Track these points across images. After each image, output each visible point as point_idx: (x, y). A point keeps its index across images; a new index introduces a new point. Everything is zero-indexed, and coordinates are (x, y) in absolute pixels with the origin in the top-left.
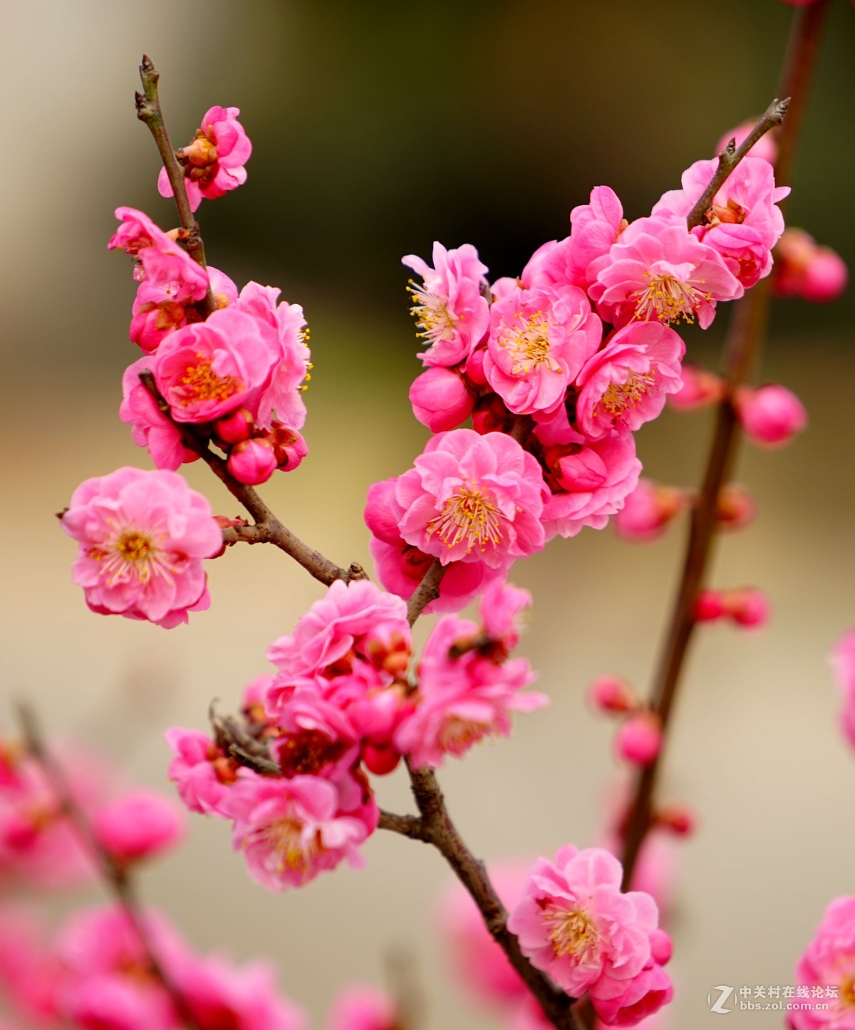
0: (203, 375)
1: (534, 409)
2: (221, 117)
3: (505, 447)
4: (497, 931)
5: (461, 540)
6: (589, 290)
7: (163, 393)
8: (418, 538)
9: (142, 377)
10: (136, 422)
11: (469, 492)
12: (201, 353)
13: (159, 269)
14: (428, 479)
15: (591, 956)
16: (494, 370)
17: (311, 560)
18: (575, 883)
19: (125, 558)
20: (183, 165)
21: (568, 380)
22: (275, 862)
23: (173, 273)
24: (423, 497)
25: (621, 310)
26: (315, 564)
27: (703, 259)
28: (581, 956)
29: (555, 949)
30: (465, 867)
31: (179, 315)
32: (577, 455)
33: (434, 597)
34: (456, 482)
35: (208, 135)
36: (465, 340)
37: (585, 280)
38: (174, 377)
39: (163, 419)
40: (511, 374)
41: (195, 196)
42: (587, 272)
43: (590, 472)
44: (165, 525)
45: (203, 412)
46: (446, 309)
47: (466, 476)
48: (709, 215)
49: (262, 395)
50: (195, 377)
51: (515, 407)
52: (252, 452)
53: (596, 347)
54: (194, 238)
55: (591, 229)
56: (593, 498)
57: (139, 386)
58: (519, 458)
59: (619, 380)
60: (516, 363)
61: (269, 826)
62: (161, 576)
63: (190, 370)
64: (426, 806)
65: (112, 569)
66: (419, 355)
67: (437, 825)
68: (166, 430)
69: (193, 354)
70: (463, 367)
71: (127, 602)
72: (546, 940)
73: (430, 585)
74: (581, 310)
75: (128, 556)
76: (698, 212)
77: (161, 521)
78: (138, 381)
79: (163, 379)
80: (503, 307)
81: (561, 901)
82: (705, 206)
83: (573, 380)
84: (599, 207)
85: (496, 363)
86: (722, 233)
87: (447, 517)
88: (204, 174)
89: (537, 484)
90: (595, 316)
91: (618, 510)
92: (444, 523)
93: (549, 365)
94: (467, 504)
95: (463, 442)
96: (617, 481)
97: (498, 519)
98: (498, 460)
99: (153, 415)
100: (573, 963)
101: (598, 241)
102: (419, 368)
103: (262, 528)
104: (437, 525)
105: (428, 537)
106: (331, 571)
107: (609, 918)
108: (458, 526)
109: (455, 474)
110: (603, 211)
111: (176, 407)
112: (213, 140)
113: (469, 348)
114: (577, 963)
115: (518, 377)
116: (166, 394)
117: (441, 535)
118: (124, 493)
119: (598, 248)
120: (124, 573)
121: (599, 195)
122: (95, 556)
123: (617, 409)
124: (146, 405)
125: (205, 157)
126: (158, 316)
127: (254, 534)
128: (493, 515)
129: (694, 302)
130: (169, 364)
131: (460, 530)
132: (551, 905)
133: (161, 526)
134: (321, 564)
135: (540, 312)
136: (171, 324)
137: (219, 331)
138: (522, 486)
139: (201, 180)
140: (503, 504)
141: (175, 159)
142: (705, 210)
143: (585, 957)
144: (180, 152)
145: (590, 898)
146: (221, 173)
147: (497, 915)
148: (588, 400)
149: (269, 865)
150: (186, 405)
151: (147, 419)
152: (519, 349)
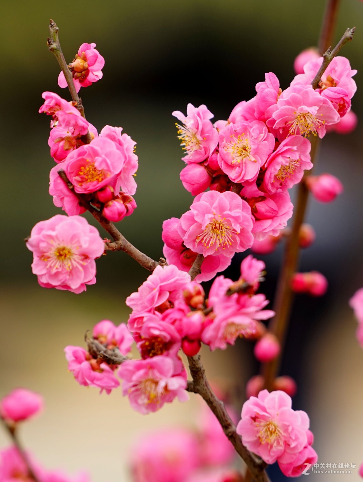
0: (89, 170)
1: (244, 180)
2: (88, 48)
3: (233, 198)
4: (230, 434)
5: (213, 244)
6: (267, 122)
7: (70, 180)
8: (191, 245)
9: (59, 173)
10: (57, 195)
11: (216, 221)
12: (88, 160)
13: (66, 120)
14: (197, 215)
15: (278, 443)
16: (223, 162)
17: (142, 258)
18: (269, 408)
19: (59, 259)
20: (71, 72)
21: (261, 165)
22: (143, 400)
23: (73, 122)
24: (196, 224)
25: (283, 130)
26: (144, 260)
27: (321, 104)
28: (273, 444)
29: (260, 441)
30: (214, 404)
31: (74, 143)
32: (264, 201)
33: (199, 273)
34: (210, 216)
35: (82, 57)
36: (206, 150)
37: (264, 117)
38: (75, 172)
39: (70, 192)
40: (231, 164)
41: (77, 86)
42: (265, 113)
43: (270, 209)
44: (79, 242)
45: (91, 188)
46: (196, 135)
47: (215, 213)
48: (320, 84)
49: (117, 179)
50: (86, 172)
51: (234, 180)
52: (114, 205)
53: (272, 149)
54: (80, 105)
55: (267, 93)
56: (272, 221)
57: (58, 177)
58: (239, 203)
59: (286, 163)
60: (233, 159)
61: (141, 382)
62: (77, 267)
63: (82, 168)
64: (196, 375)
65: (52, 265)
66: (183, 159)
67: (202, 384)
68: (72, 198)
69: (84, 160)
70: (206, 162)
71: (60, 280)
72: (256, 436)
73: (196, 268)
74: (264, 132)
75: (60, 259)
76: (315, 83)
77: (76, 240)
78: (58, 175)
79: (69, 173)
80: (224, 133)
81: (263, 417)
82: (318, 80)
83: (263, 164)
84: (270, 82)
85: (224, 159)
86: (330, 91)
87: (207, 233)
88: (81, 75)
89: (248, 215)
90: (271, 134)
91: (284, 227)
92: (205, 236)
93: (250, 158)
94: (216, 227)
95: (212, 197)
96: (283, 213)
97: (231, 233)
98: (230, 204)
99: (65, 191)
100: (269, 447)
101: (270, 98)
102: (184, 165)
103: (118, 243)
104: (201, 238)
105: (196, 244)
106: (151, 263)
107: (287, 424)
108: (211, 238)
109: (209, 212)
110: (272, 84)
111: (76, 187)
112: (85, 59)
113: (209, 154)
114: (271, 447)
115: (235, 165)
116: (72, 180)
117: (203, 242)
118: (58, 228)
119: (270, 102)
120: (58, 267)
121: (269, 76)
122: (44, 259)
123: (283, 178)
124: (62, 186)
125: (81, 67)
126: (64, 143)
127: (115, 246)
128: (228, 231)
129: (317, 125)
130: (73, 166)
131: (212, 239)
132: (258, 419)
133: (76, 243)
134: (146, 259)
135: (243, 133)
136: (71, 147)
137: (96, 148)
138: (243, 216)
139: (80, 78)
140: (234, 225)
141: (68, 69)
142: (318, 82)
143: (275, 444)
144: (70, 65)
145: (277, 415)
146: (90, 74)
147: (230, 427)
148: (271, 174)
149: (140, 402)
150: (81, 185)
151: (63, 193)
152: (234, 152)
